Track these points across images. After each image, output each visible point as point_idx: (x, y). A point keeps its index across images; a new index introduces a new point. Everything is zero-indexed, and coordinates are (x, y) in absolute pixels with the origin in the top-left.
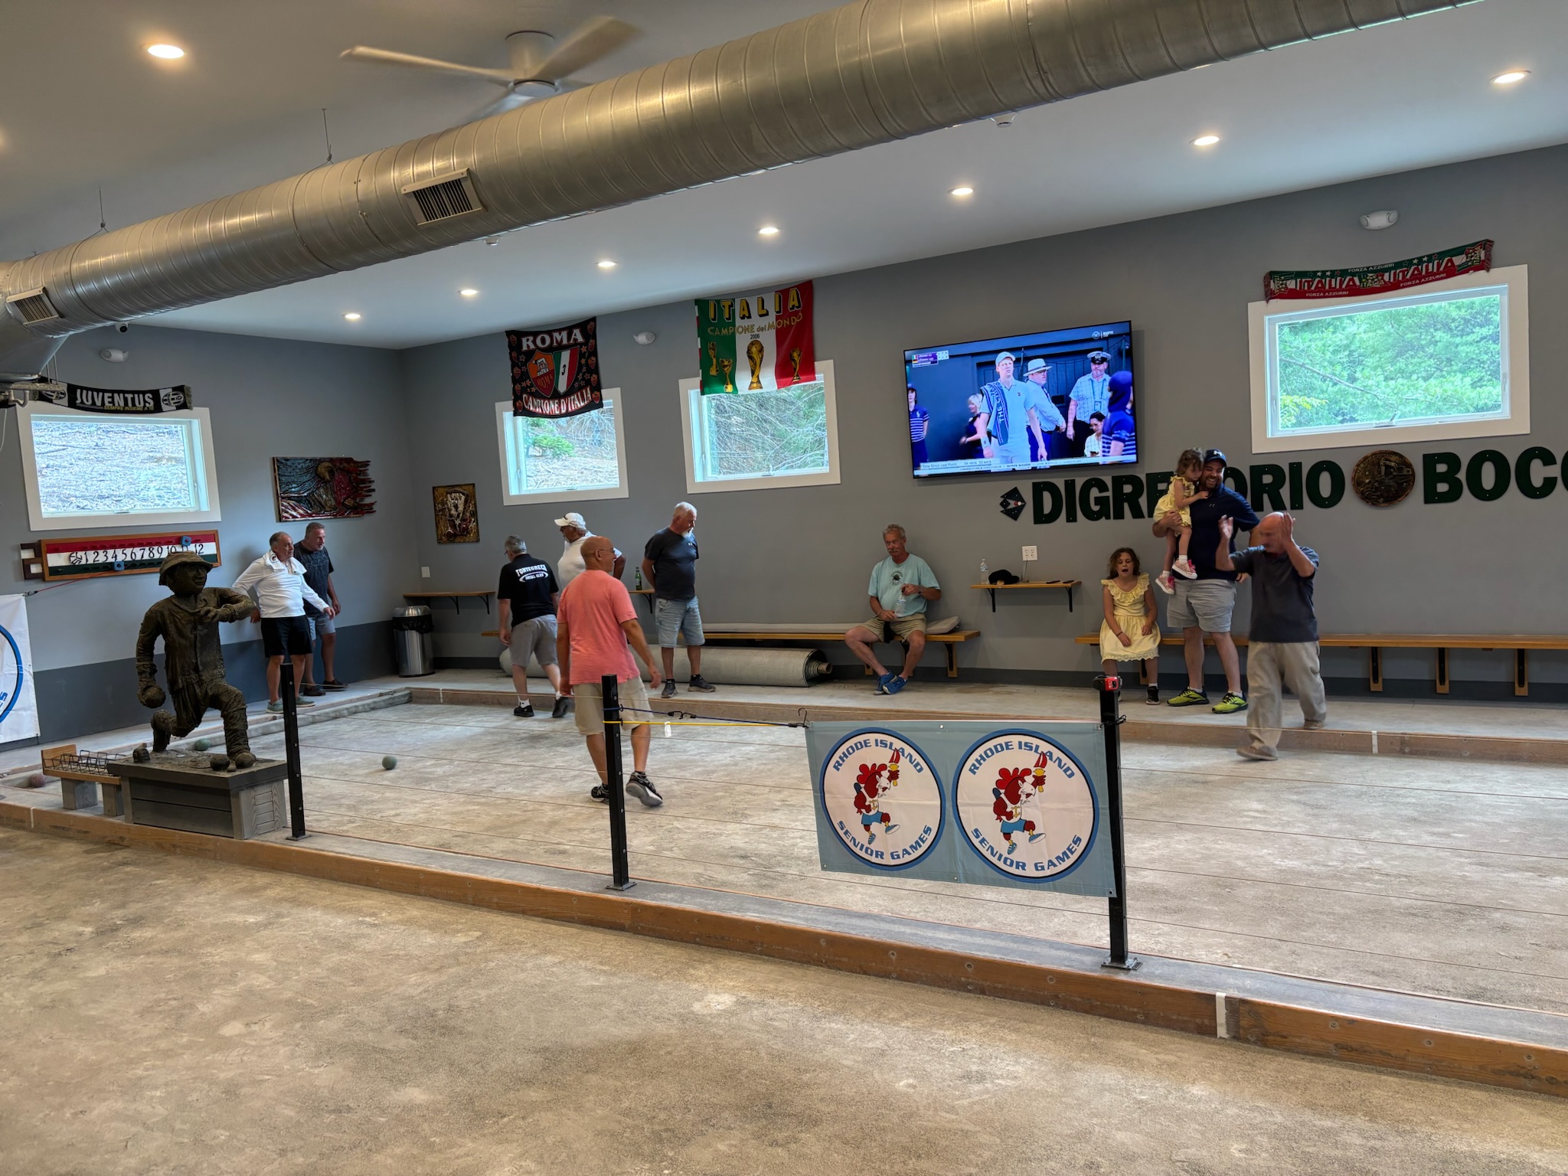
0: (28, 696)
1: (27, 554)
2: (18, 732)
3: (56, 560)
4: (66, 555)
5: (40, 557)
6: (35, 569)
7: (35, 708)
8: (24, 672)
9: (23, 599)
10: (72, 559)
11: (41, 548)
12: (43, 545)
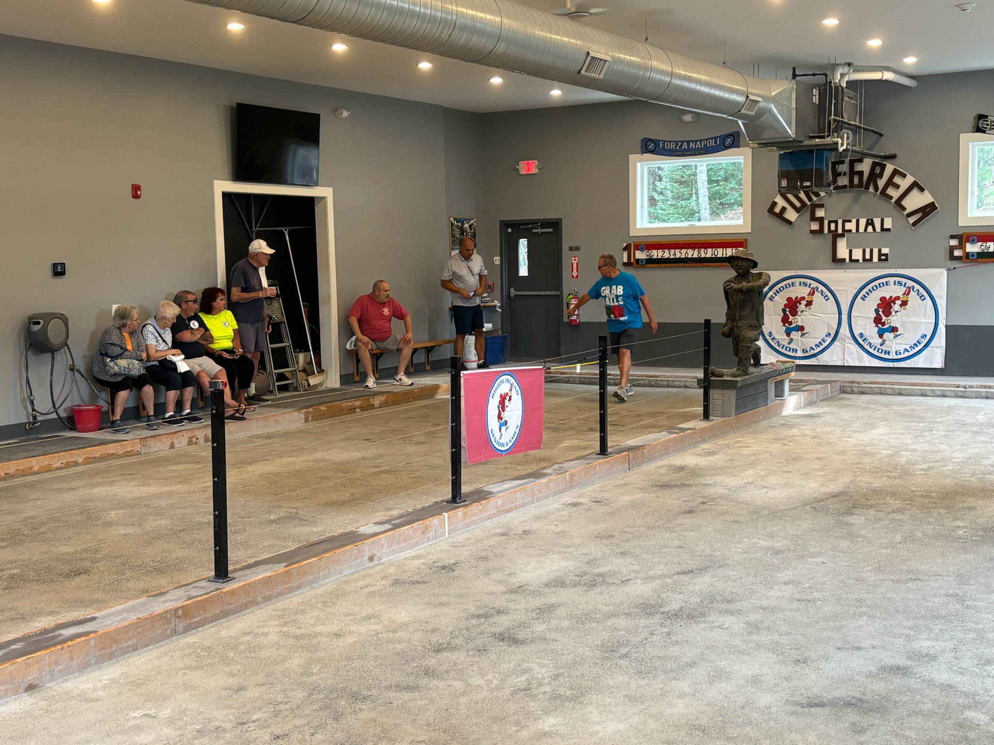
0: (941, 339)
1: (954, 242)
2: (931, 363)
3: (973, 248)
4: (980, 244)
5: (961, 246)
6: (957, 253)
7: (944, 348)
8: (940, 323)
9: (946, 272)
10: (983, 247)
11: (964, 238)
12: (964, 236)
